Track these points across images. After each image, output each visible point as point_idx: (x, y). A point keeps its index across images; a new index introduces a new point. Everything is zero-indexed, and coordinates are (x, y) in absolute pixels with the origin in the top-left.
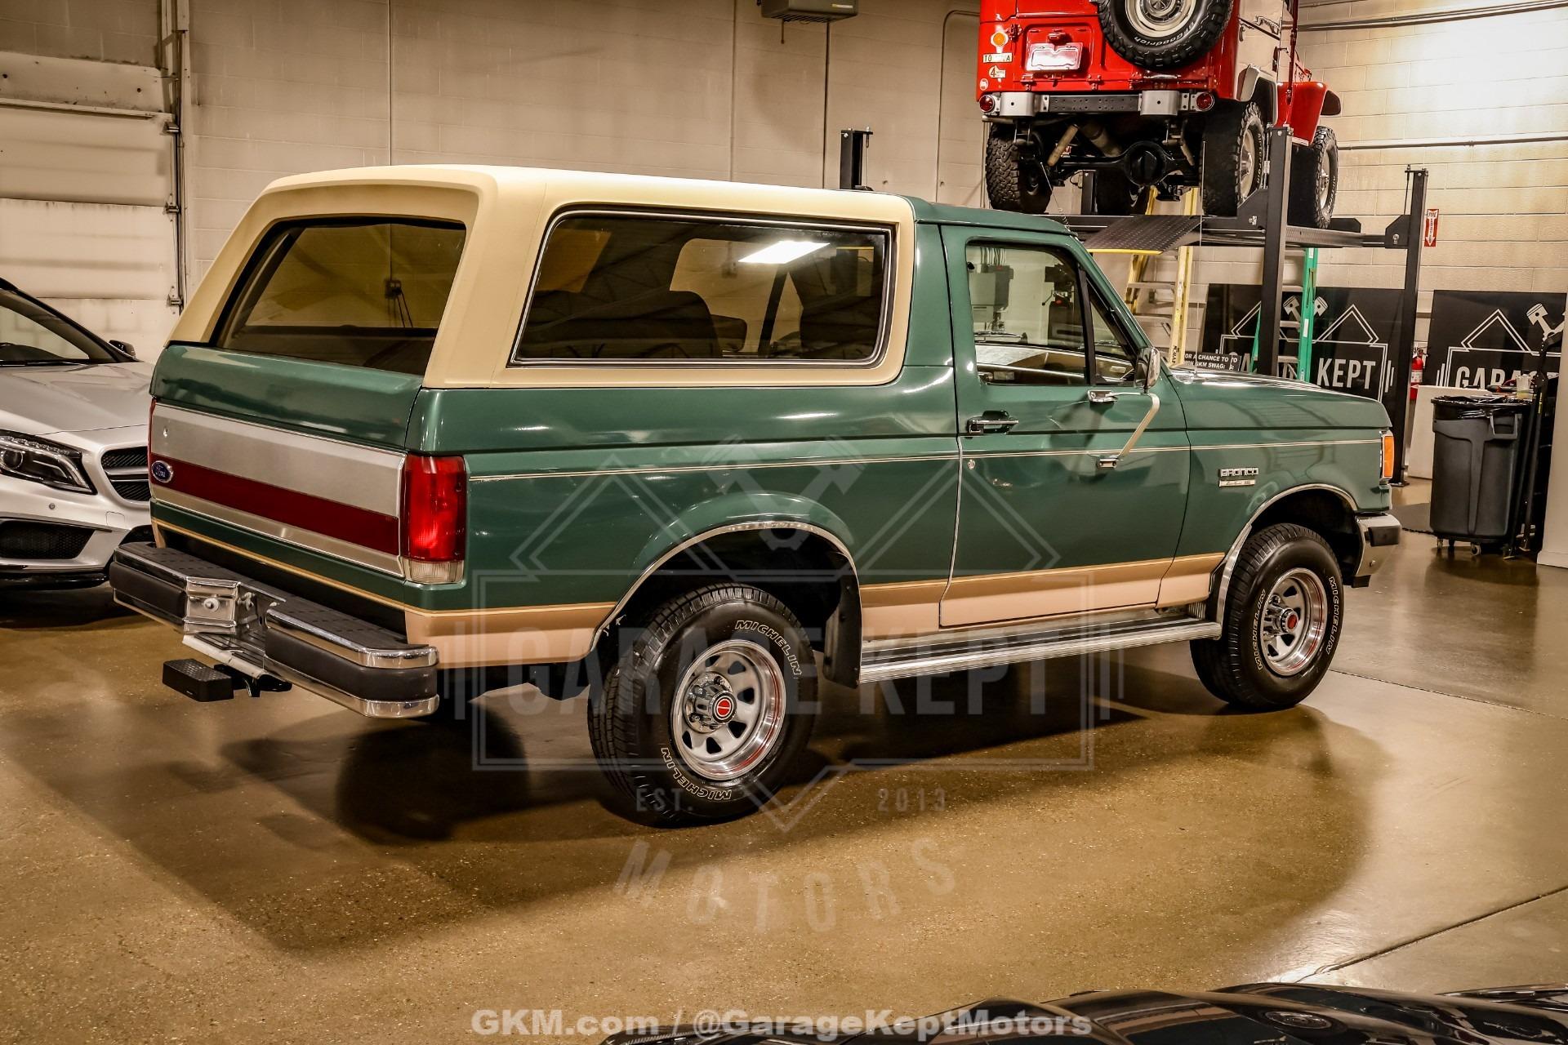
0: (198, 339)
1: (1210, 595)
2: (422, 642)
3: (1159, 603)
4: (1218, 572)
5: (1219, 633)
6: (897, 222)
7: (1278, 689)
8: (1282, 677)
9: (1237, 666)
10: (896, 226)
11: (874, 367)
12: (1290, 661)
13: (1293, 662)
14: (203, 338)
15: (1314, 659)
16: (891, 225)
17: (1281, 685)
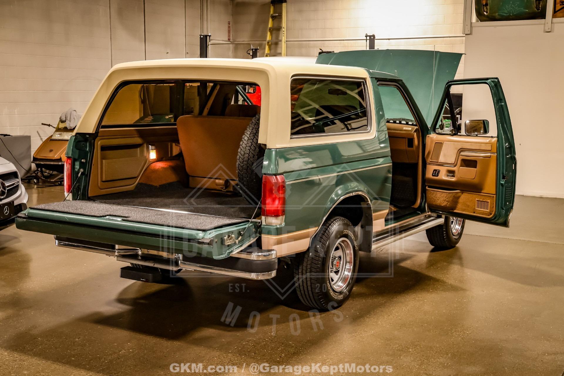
2: (270, 249)
5: (444, 222)
6: (366, 78)
7: (454, 240)
8: (454, 236)
9: (445, 234)
10: (366, 79)
11: (370, 132)
12: (456, 230)
13: (457, 230)
14: (93, 131)
15: (461, 229)
16: (365, 79)
17: (455, 238)
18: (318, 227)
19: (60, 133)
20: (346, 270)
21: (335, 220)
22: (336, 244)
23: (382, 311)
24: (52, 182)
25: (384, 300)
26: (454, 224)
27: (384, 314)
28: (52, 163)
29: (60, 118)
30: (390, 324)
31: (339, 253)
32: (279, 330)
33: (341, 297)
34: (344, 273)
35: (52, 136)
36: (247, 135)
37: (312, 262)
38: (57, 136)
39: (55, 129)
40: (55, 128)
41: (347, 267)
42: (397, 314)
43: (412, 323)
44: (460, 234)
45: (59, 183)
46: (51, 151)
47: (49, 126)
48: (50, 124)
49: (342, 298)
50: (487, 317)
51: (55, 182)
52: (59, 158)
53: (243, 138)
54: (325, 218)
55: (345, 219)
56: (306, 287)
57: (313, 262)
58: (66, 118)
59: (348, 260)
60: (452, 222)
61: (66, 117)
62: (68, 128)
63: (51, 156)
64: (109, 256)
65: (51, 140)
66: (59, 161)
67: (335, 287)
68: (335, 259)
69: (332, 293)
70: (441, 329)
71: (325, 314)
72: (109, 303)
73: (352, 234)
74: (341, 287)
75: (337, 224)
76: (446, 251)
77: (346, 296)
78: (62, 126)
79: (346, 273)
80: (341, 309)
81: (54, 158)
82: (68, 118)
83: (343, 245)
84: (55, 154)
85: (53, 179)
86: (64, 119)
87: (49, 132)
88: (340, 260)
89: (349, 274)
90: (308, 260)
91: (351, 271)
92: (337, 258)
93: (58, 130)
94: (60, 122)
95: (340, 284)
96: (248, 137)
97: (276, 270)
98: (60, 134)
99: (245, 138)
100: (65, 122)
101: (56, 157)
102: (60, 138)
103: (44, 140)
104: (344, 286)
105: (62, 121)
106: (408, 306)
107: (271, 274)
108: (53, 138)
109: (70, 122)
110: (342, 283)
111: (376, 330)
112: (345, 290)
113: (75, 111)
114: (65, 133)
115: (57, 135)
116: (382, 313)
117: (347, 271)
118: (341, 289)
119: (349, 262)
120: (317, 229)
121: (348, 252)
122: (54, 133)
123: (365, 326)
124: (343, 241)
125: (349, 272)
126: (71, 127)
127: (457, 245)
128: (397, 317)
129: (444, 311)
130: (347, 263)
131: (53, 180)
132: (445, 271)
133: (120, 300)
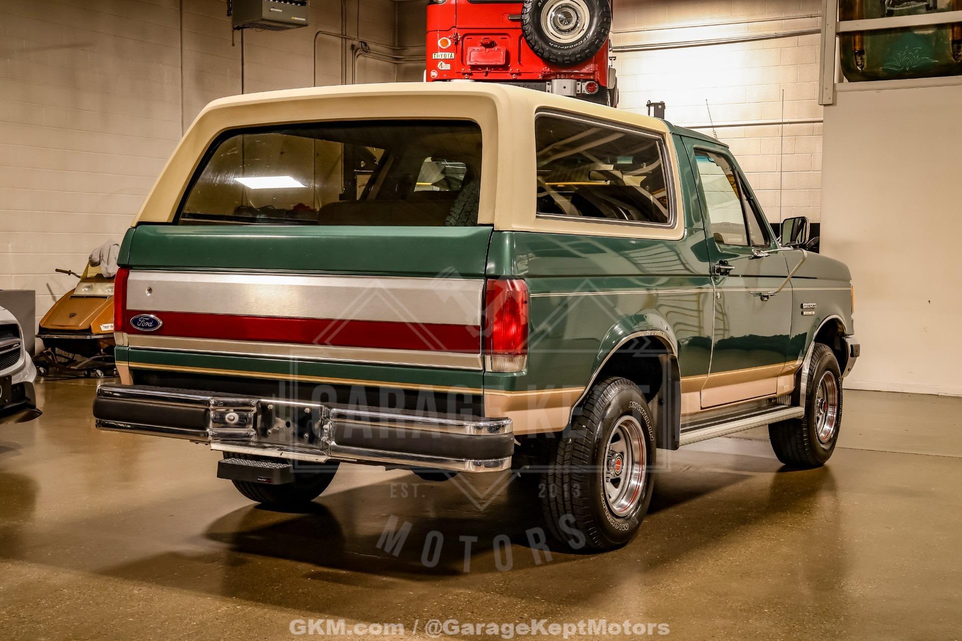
0: (165, 220)
1: (795, 389)
2: (500, 415)
3: (778, 393)
4: (798, 373)
5: (803, 413)
6: (665, 133)
7: (822, 452)
8: (823, 443)
9: (806, 437)
10: (664, 135)
11: (674, 228)
12: (825, 432)
13: (827, 433)
14: (169, 219)
15: (833, 430)
16: (662, 134)
17: (823, 449)
18: (585, 387)
19: (89, 284)
20: (632, 476)
21: (614, 381)
22: (614, 429)
23: (703, 554)
24: (73, 369)
25: (704, 539)
26: (822, 421)
27: (706, 558)
28: (73, 337)
29: (89, 258)
30: (721, 572)
31: (620, 445)
32: (513, 580)
33: (625, 527)
34: (629, 482)
35: (75, 289)
36: (455, 216)
37: (573, 456)
38: (83, 291)
39: (80, 279)
40: (79, 277)
41: (635, 472)
42: (731, 559)
43: (761, 571)
44: (833, 441)
45: (84, 374)
46: (72, 315)
47: (69, 274)
48: (70, 271)
49: (627, 528)
50: (903, 566)
51: (80, 370)
52: (86, 327)
53: (447, 221)
54: (595, 375)
55: (632, 382)
56: (562, 503)
57: (576, 455)
58: (101, 258)
59: (637, 458)
60: (818, 419)
61: (101, 255)
62: (105, 276)
63: (72, 324)
64: (197, 443)
65: (72, 297)
66: (87, 333)
67: (615, 508)
68: (613, 455)
69: (609, 518)
70: (818, 581)
71: (597, 557)
72: (192, 540)
73: (644, 411)
74: (625, 508)
75: (617, 389)
76: (809, 470)
77: (634, 526)
78: (93, 272)
79: (634, 482)
80: (624, 549)
81: (77, 329)
82: (105, 258)
83: (627, 431)
84: (80, 320)
85: (75, 366)
86: (97, 260)
87: (69, 284)
88: (622, 458)
89: (638, 484)
90: (565, 452)
91: (643, 478)
92: (617, 455)
93: (85, 279)
94: (89, 265)
95: (624, 502)
96: (457, 219)
97: (511, 457)
98: (89, 287)
99: (451, 221)
100: (99, 264)
101: (82, 325)
102: (88, 294)
103: (58, 297)
104: (632, 506)
105: (93, 264)
106: (750, 547)
107: (502, 462)
108: (76, 293)
109: (108, 264)
110: (627, 500)
111: (696, 580)
112: (633, 513)
113: (117, 245)
114: (98, 284)
115: (83, 288)
116: (703, 556)
117: (635, 478)
118: (625, 511)
119: (637, 463)
120: (583, 390)
121: (635, 443)
122: (78, 285)
123: (675, 574)
124: (627, 423)
125: (639, 479)
126: (110, 274)
127: (827, 463)
128: (732, 563)
129: (820, 555)
130: (635, 464)
131: (75, 368)
132: (811, 499)
133: (212, 535)
